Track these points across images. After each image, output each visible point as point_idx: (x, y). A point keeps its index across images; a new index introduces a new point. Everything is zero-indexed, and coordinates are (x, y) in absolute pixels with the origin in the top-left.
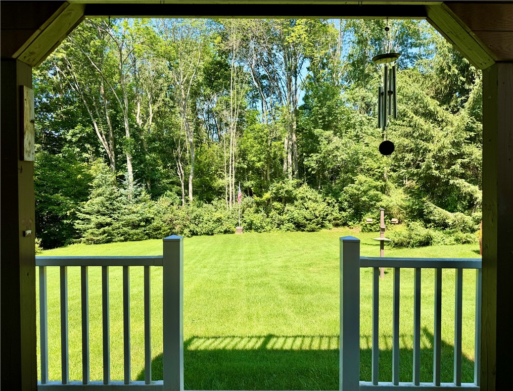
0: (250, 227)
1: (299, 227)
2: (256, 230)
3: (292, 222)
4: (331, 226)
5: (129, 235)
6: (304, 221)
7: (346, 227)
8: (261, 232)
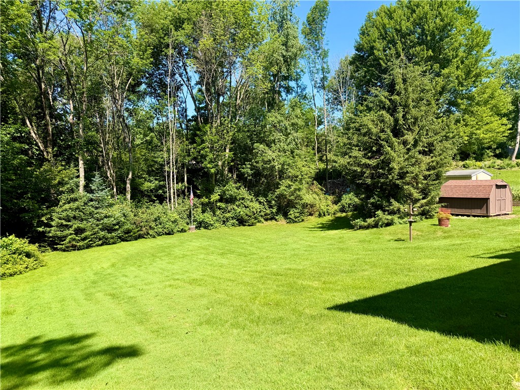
0: (201, 225)
1: (242, 222)
2: (206, 228)
3: (235, 218)
4: (262, 220)
5: (106, 239)
6: (246, 217)
7: (274, 221)
8: (210, 229)
